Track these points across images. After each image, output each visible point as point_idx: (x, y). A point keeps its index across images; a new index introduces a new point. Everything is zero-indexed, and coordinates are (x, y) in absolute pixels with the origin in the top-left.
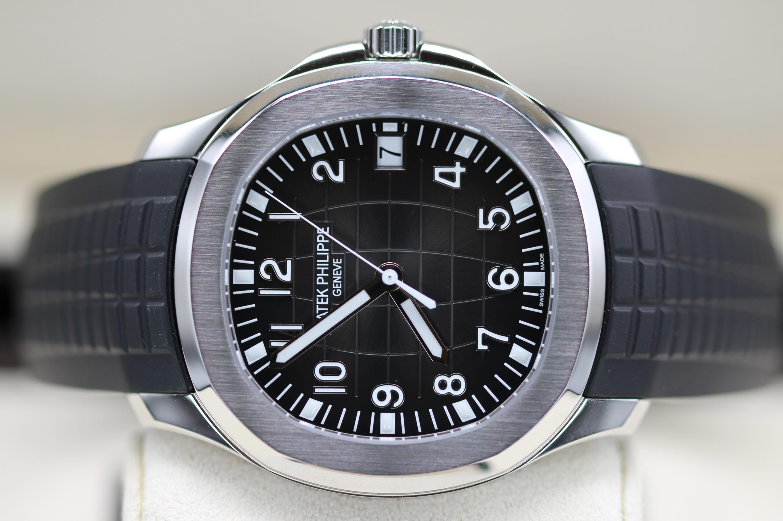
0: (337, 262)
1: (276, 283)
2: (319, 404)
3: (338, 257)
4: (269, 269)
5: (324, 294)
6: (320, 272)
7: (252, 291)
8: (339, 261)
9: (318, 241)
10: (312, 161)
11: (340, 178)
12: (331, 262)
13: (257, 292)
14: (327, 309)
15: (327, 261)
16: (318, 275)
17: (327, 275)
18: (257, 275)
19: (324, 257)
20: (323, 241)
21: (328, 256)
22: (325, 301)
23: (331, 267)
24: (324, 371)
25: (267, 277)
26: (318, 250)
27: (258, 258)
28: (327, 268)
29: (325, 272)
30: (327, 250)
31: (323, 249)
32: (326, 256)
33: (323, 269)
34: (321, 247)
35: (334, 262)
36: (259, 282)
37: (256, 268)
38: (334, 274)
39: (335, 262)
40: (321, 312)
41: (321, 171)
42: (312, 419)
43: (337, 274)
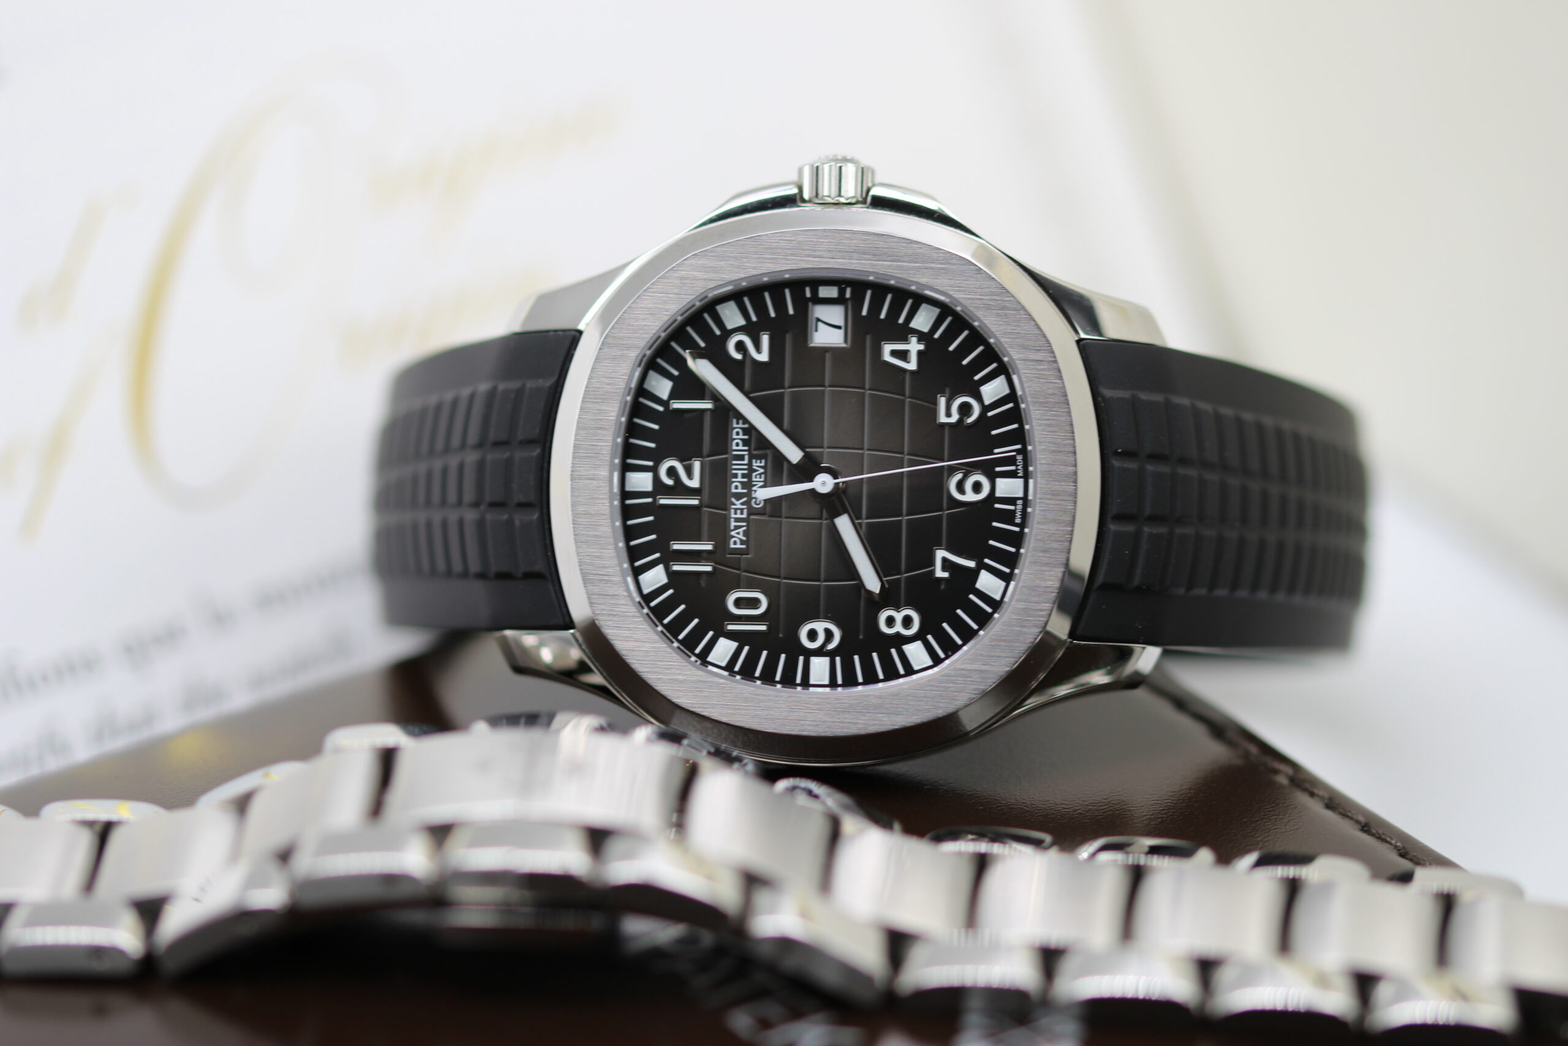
0: (758, 464)
1: (679, 489)
2: (734, 645)
3: (759, 458)
4: (672, 472)
5: (742, 504)
6: (736, 476)
7: (650, 500)
8: (761, 462)
9: (735, 436)
10: (727, 333)
11: (763, 357)
12: (750, 464)
13: (655, 500)
14: (744, 524)
15: (746, 462)
16: (734, 480)
17: (745, 480)
18: (657, 480)
19: (741, 458)
20: (741, 436)
21: (746, 457)
22: (742, 513)
23: (751, 470)
24: (738, 603)
25: (669, 482)
26: (735, 448)
27: (657, 457)
28: (745, 472)
29: (743, 476)
30: (746, 448)
31: (740, 447)
32: (744, 455)
33: (740, 472)
34: (737, 445)
35: (754, 464)
36: (659, 488)
37: (654, 470)
38: (754, 479)
39: (756, 464)
40: (737, 528)
41: (740, 346)
42: (723, 664)
43: (758, 479)
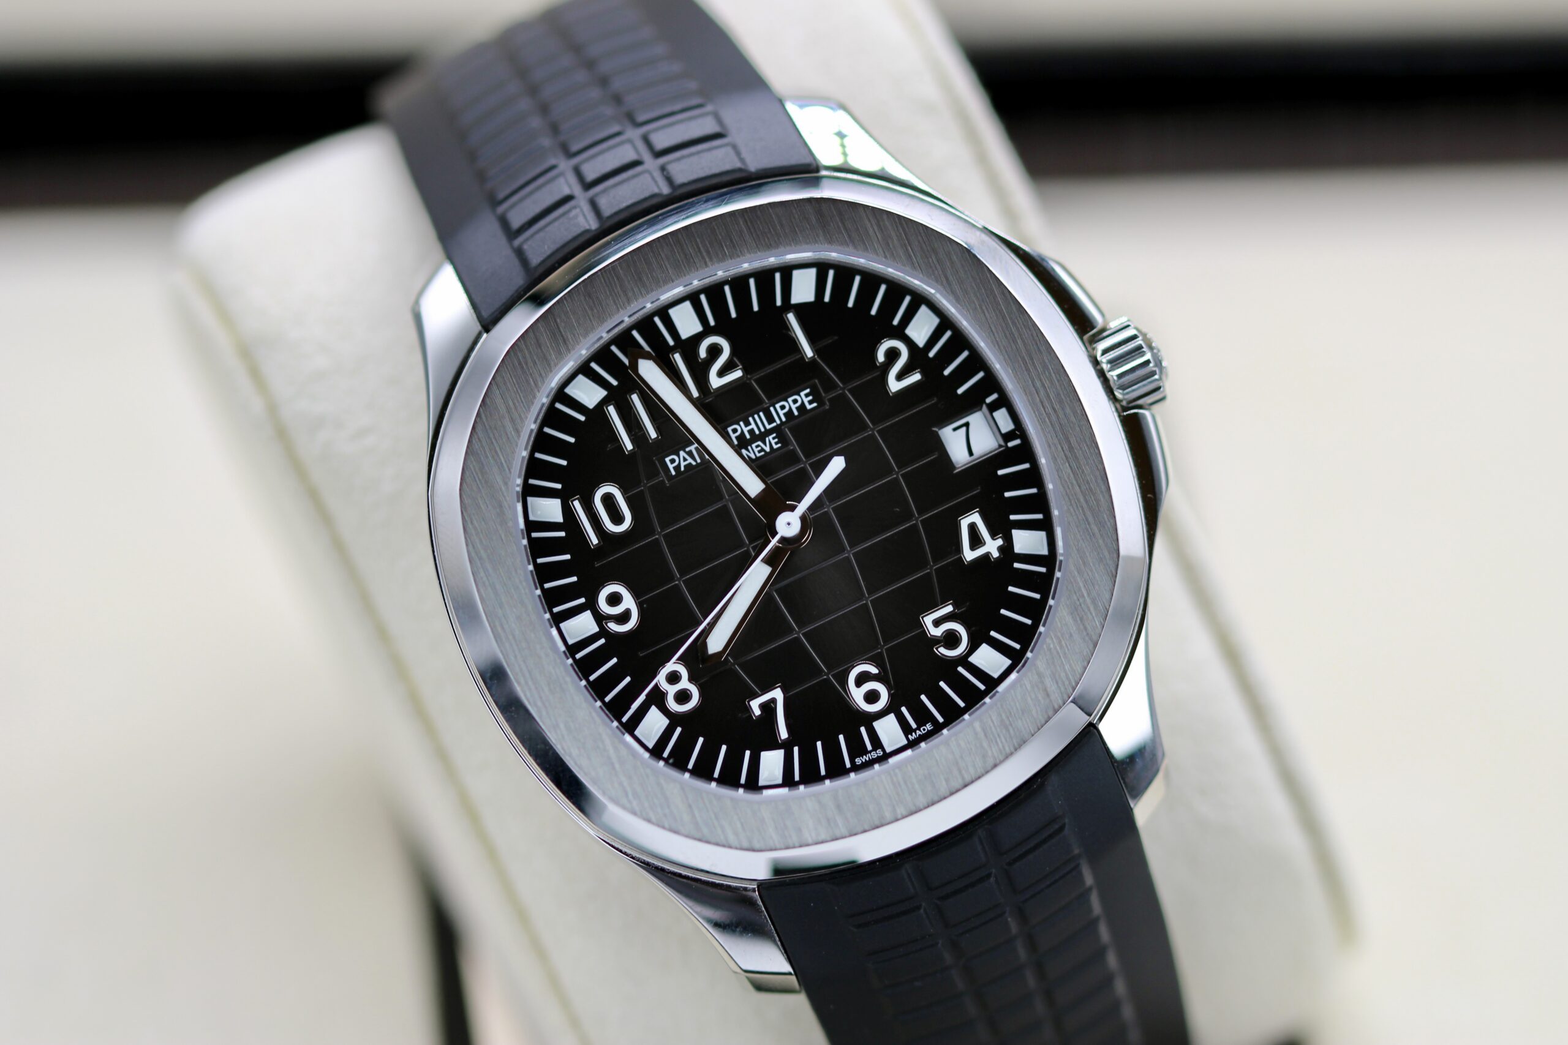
0: (773, 442)
1: (699, 370)
2: (559, 518)
3: (781, 438)
4: (714, 350)
6: (747, 424)
7: (671, 343)
8: (776, 443)
9: (790, 400)
10: (899, 333)
11: (894, 385)
12: (768, 432)
13: (673, 350)
14: (699, 461)
15: (768, 427)
16: (742, 423)
17: (748, 437)
18: (697, 339)
19: (771, 420)
20: (794, 407)
21: (774, 425)
23: (762, 437)
24: (608, 500)
25: (703, 353)
26: (778, 406)
27: (723, 327)
28: (757, 432)
29: (751, 432)
30: (784, 419)
31: (781, 413)
32: (774, 421)
33: (753, 426)
34: (783, 407)
35: (771, 437)
36: (689, 347)
37: (707, 331)
38: (754, 446)
39: (771, 439)
40: (690, 454)
41: (892, 355)
42: (532, 518)
43: (756, 450)
